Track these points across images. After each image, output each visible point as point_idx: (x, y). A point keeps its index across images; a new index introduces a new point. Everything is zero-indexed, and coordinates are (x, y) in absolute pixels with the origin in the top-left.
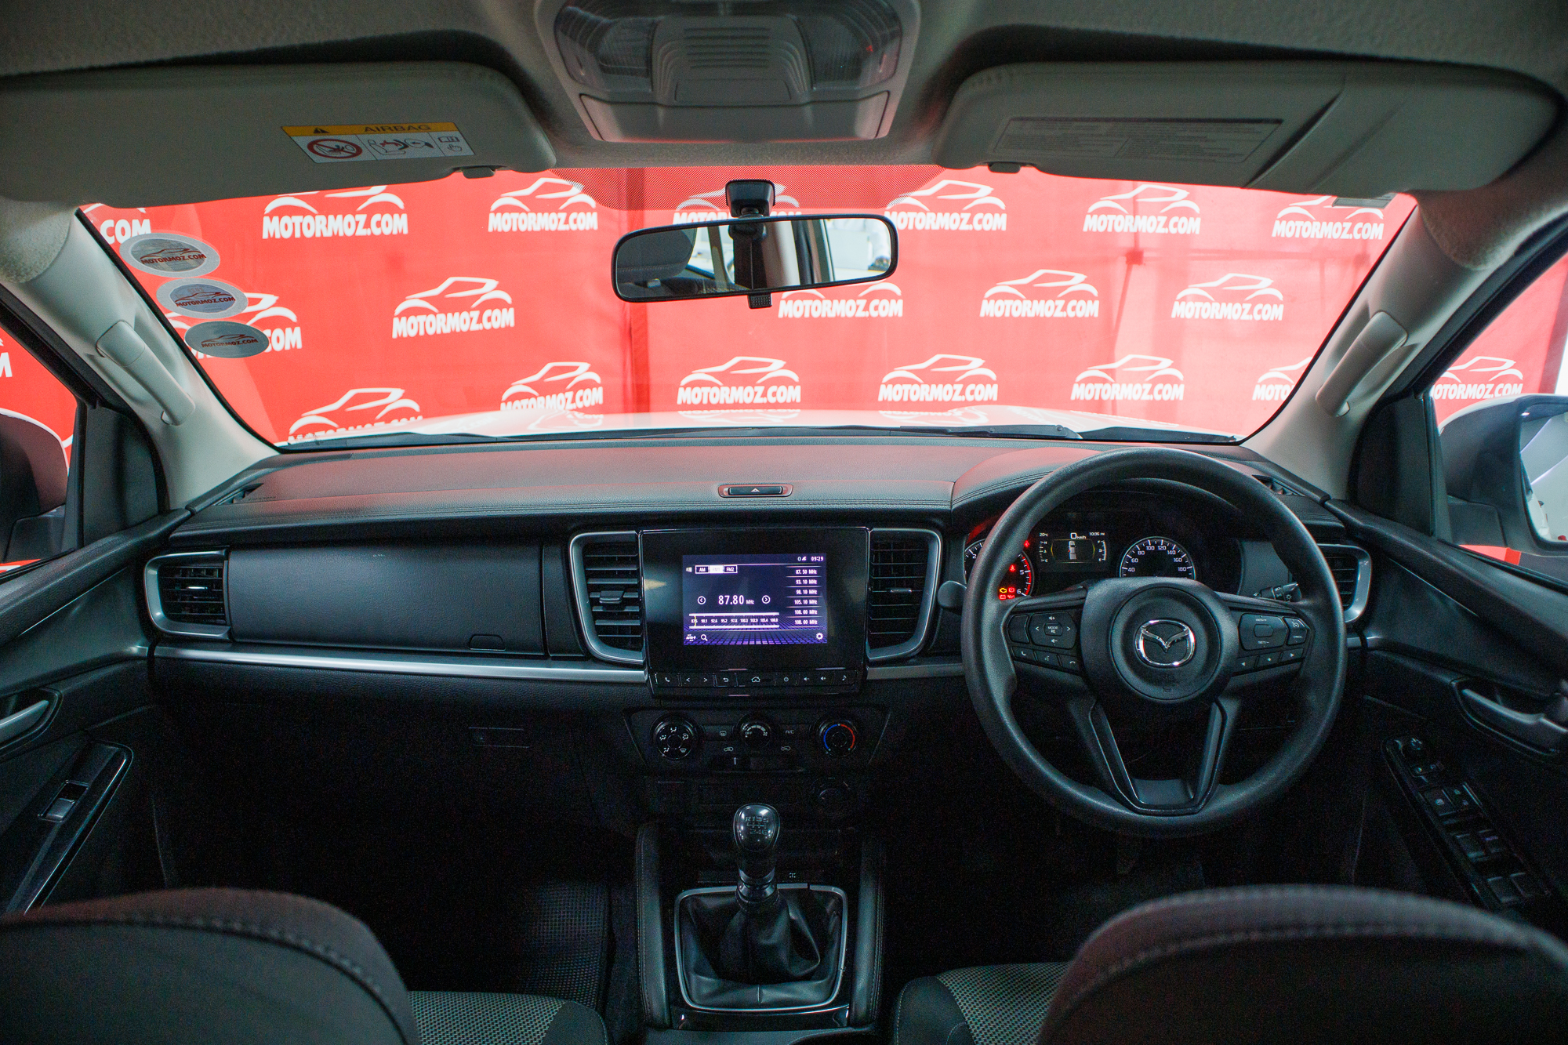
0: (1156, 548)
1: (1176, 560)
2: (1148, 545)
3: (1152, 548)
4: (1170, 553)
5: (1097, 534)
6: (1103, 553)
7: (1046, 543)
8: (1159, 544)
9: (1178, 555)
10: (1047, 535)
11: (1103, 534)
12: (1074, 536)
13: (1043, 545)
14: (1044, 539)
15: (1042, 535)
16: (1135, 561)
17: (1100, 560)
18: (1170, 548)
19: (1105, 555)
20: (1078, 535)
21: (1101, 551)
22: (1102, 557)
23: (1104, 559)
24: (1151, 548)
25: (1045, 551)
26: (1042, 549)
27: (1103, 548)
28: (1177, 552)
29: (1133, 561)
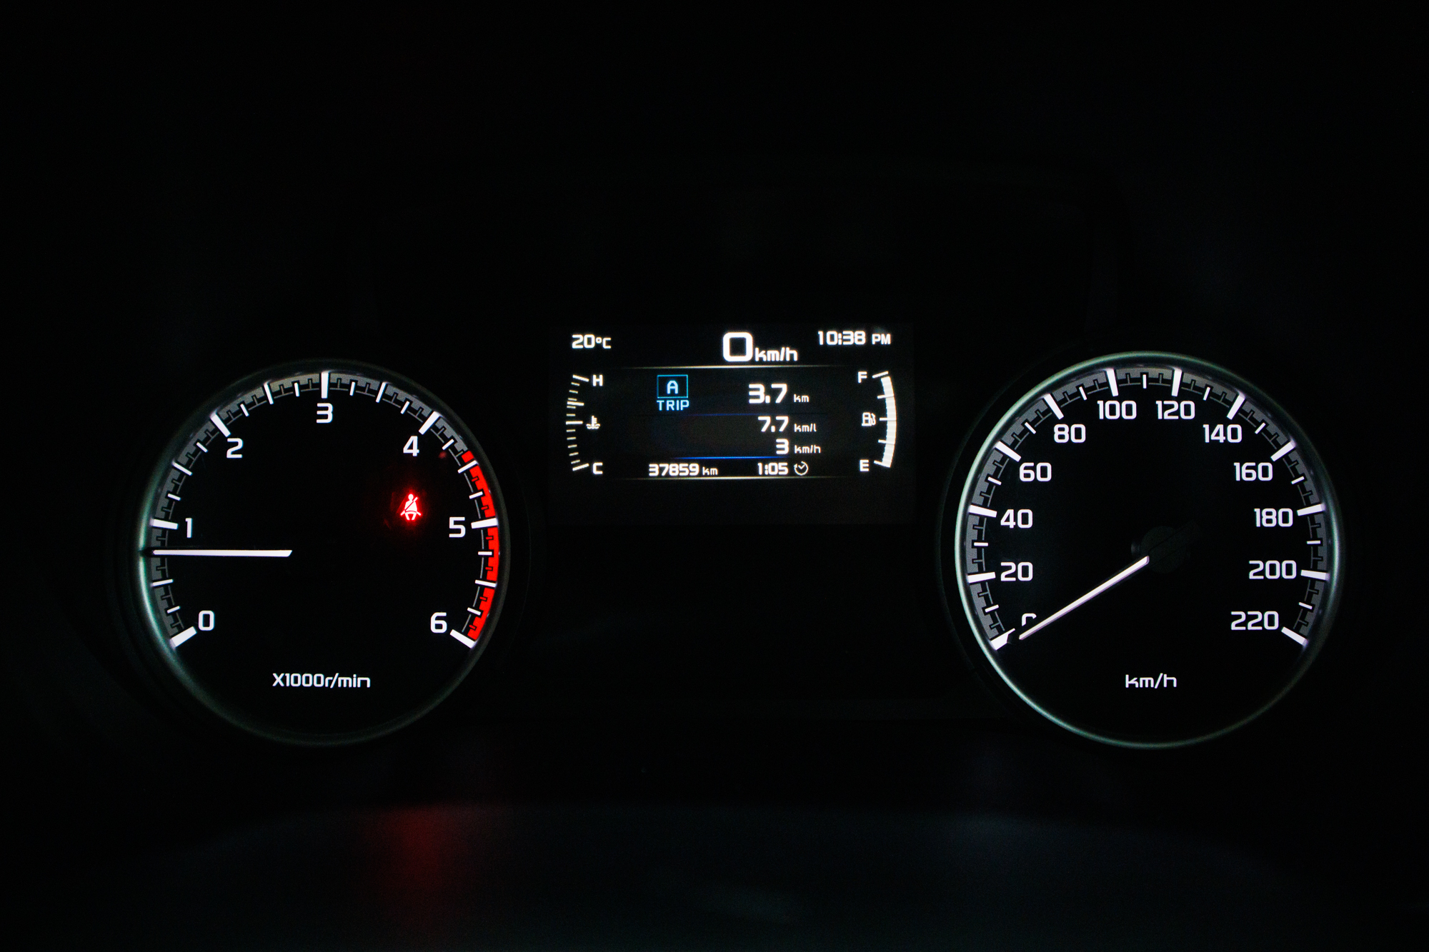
0: (1147, 410)
1: (1242, 472)
2: (1107, 396)
3: (1125, 410)
4: (1217, 434)
5: (856, 337)
6: (881, 429)
7: (598, 380)
8: (1162, 390)
9: (1256, 448)
10: (604, 342)
11: (886, 339)
12: (738, 347)
13: (585, 391)
14: (591, 361)
15: (583, 341)
16: (1034, 473)
17: (864, 465)
18: (1213, 412)
19: (890, 442)
20: (761, 343)
21: (869, 420)
22: (878, 452)
23: (887, 461)
24: (1120, 410)
25: (594, 424)
26: (583, 414)
27: (880, 409)
28: (1248, 431)
29: (1027, 474)
